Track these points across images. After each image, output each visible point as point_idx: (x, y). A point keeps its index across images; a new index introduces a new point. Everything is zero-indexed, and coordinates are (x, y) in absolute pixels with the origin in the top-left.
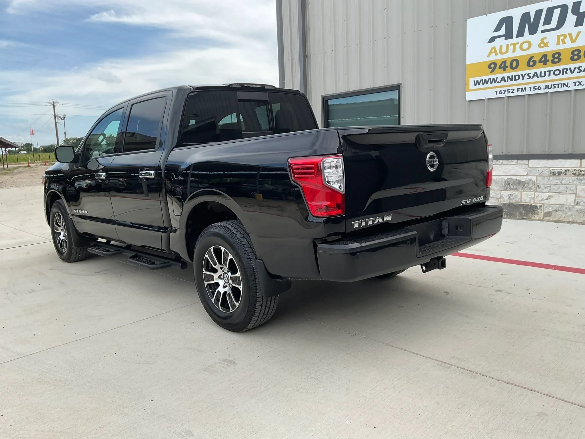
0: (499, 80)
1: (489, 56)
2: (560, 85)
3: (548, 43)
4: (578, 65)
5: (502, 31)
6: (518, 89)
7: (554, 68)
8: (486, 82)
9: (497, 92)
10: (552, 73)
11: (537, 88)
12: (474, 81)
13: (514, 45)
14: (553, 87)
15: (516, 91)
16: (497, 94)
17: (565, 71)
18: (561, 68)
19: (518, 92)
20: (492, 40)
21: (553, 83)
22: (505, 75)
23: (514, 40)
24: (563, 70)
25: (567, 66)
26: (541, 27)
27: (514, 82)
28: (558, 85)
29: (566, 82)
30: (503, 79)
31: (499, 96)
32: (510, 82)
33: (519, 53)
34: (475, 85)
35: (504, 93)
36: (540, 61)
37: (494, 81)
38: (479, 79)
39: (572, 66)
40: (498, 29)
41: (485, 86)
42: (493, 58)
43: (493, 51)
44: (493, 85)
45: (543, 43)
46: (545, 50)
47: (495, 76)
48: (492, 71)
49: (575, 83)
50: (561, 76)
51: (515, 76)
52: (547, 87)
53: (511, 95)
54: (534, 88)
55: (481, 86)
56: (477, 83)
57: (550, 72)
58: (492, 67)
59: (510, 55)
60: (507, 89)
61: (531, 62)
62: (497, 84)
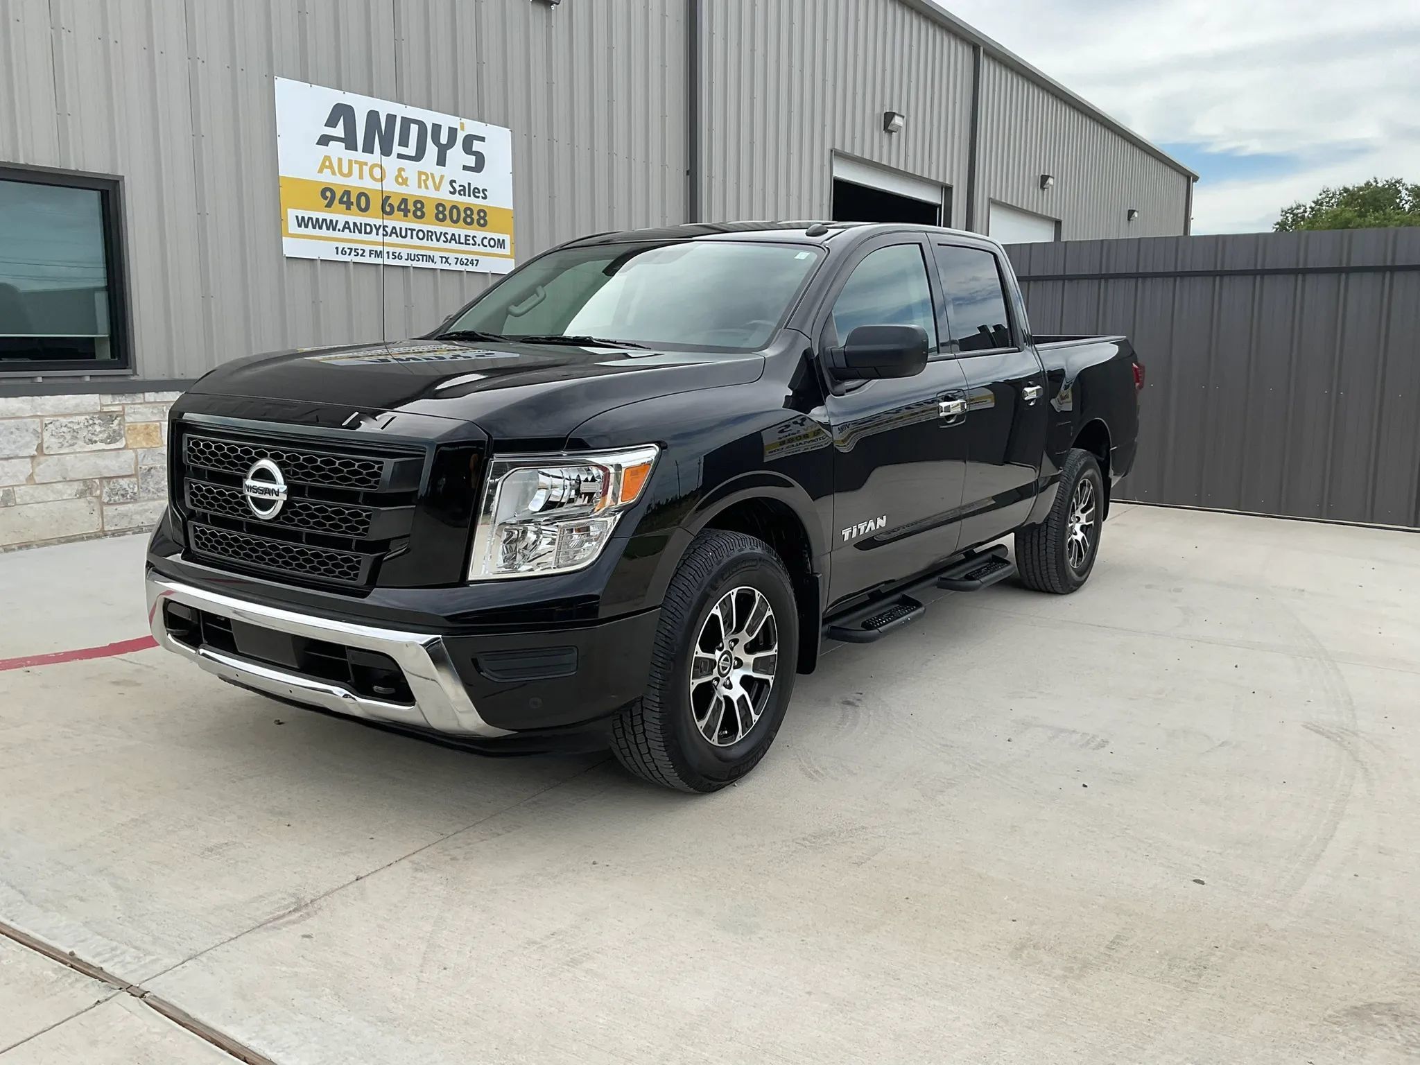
0: (340, 226)
1: (321, 171)
2: (425, 257)
3: (407, 178)
4: (444, 230)
5: (339, 131)
6: (370, 251)
7: (417, 226)
8: (317, 224)
9: (337, 248)
10: (415, 233)
11: (397, 255)
12: (297, 217)
13: (361, 164)
14: (417, 259)
15: (367, 253)
16: (337, 254)
17: (429, 235)
18: (426, 228)
19: (370, 256)
20: (324, 140)
21: (417, 252)
22: (351, 219)
23: (359, 155)
24: (428, 232)
25: (432, 228)
26: (397, 149)
27: (363, 237)
28: (423, 256)
29: (431, 253)
30: (346, 225)
31: (341, 258)
32: (357, 236)
33: (368, 184)
34: (300, 226)
35: (349, 254)
36: (399, 209)
37: (332, 226)
38: (307, 214)
39: (439, 229)
40: (331, 122)
41: (317, 232)
42: (327, 178)
43: (326, 164)
44: (331, 233)
45: (401, 180)
46: (403, 190)
47: (334, 217)
48: (329, 205)
49: (442, 257)
50: (425, 243)
51: (366, 225)
52: (409, 257)
53: (359, 259)
54: (393, 253)
55: (310, 231)
56: (302, 222)
57: (412, 230)
58: (328, 195)
59: (355, 183)
60: (354, 246)
61: (387, 208)
62: (336, 234)
